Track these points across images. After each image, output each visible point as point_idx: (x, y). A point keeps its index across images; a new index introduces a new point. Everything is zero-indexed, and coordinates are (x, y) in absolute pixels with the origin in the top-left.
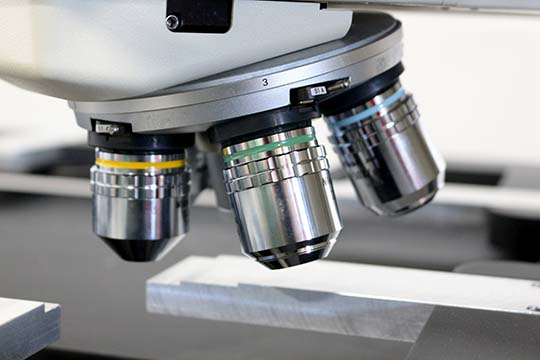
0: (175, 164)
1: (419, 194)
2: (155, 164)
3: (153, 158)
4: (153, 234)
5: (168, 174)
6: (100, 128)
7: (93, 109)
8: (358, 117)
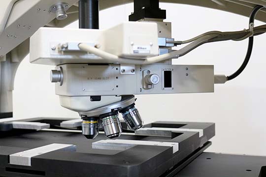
0: (95, 122)
1: (139, 126)
2: (92, 122)
3: (91, 121)
4: (92, 134)
5: (94, 124)
6: (83, 116)
7: (82, 113)
8: (127, 113)
